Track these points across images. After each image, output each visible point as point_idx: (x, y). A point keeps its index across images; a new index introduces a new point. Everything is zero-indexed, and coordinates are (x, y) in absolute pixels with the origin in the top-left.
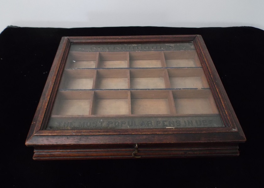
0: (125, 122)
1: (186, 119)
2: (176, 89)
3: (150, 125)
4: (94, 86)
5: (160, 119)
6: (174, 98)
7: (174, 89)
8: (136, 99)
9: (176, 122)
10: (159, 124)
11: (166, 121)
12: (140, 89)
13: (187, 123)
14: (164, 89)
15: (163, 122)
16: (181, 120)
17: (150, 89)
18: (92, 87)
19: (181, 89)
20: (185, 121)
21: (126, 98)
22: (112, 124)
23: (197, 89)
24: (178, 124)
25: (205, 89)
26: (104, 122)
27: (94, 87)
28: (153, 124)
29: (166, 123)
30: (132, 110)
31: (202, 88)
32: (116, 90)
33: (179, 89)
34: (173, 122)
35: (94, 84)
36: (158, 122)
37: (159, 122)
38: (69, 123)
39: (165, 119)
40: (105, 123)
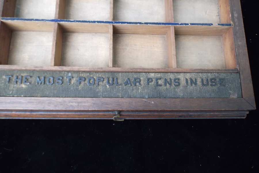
0: (104, 79)
1: (188, 76)
2: (181, 24)
3: (138, 84)
4: (57, 12)
5: (152, 75)
6: (175, 35)
7: (178, 24)
9: (175, 80)
10: (150, 84)
11: (160, 79)
12: (128, 23)
13: (189, 82)
14: (163, 24)
15: (157, 79)
16: (181, 77)
17: (143, 24)
18: (55, 17)
19: (188, 24)
20: (187, 80)
22: (84, 81)
23: (212, 24)
24: (177, 84)
25: (223, 25)
26: (73, 78)
27: (57, 16)
28: (142, 82)
29: (160, 82)
31: (219, 24)
32: (92, 22)
33: (186, 24)
34: (170, 79)
35: (58, 9)
36: (148, 79)
37: (150, 80)
38: (22, 77)
39: (159, 75)
40: (75, 79)
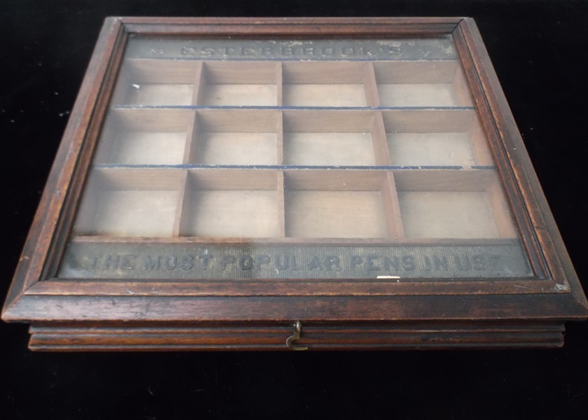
0: (269, 258)
1: (429, 252)
2: (405, 168)
3: (334, 266)
4: (188, 154)
5: (360, 251)
6: (397, 191)
7: (400, 168)
8: (299, 190)
9: (405, 259)
10: (357, 266)
11: (376, 257)
12: (310, 167)
13: (432, 262)
14: (372, 167)
15: (370, 258)
16: (416, 253)
17: (336, 168)
18: (184, 161)
19: (417, 168)
20: (427, 259)
21: (273, 188)
22: (233, 263)
23: (461, 167)
24: (409, 266)
25: (481, 168)
26: (211, 257)
27: (188, 159)
28: (342, 264)
29: (376, 263)
30: (289, 224)
31: (473, 167)
32: (247, 167)
33: (413, 168)
34: (395, 257)
35: (189, 150)
36: (354, 258)
37: (357, 259)
38: (118, 257)
39: (373, 251)
40: (215, 259)
